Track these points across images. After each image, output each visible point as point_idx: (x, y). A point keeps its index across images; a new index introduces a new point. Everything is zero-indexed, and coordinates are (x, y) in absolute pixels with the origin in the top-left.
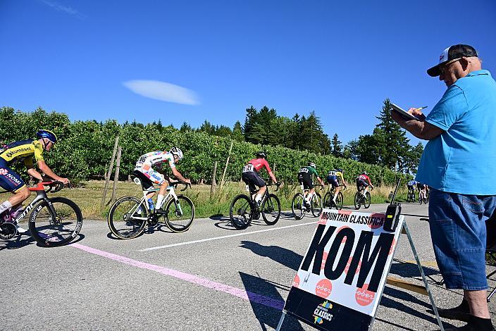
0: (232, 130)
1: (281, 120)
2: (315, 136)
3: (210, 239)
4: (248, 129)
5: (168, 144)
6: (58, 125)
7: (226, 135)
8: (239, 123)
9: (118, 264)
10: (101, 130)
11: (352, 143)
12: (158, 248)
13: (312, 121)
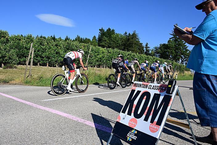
0: (91, 40)
1: (117, 35)
2: (135, 44)
3: (78, 96)
4: (100, 40)
5: (58, 47)
6: (3, 37)
7: (88, 43)
8: (95, 37)
9: (31, 107)
10: (25, 40)
11: (156, 48)
12: (51, 100)
13: (134, 36)
